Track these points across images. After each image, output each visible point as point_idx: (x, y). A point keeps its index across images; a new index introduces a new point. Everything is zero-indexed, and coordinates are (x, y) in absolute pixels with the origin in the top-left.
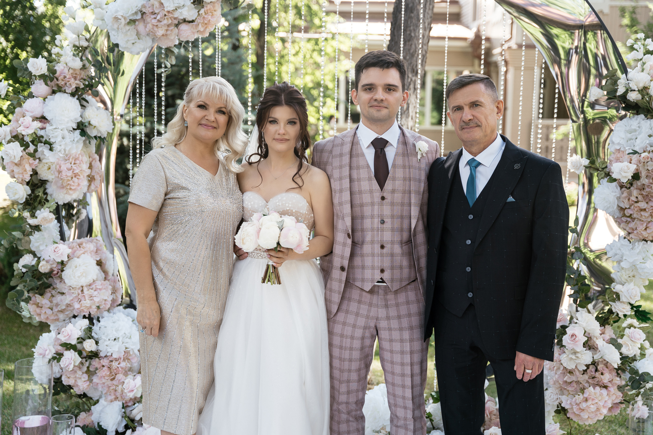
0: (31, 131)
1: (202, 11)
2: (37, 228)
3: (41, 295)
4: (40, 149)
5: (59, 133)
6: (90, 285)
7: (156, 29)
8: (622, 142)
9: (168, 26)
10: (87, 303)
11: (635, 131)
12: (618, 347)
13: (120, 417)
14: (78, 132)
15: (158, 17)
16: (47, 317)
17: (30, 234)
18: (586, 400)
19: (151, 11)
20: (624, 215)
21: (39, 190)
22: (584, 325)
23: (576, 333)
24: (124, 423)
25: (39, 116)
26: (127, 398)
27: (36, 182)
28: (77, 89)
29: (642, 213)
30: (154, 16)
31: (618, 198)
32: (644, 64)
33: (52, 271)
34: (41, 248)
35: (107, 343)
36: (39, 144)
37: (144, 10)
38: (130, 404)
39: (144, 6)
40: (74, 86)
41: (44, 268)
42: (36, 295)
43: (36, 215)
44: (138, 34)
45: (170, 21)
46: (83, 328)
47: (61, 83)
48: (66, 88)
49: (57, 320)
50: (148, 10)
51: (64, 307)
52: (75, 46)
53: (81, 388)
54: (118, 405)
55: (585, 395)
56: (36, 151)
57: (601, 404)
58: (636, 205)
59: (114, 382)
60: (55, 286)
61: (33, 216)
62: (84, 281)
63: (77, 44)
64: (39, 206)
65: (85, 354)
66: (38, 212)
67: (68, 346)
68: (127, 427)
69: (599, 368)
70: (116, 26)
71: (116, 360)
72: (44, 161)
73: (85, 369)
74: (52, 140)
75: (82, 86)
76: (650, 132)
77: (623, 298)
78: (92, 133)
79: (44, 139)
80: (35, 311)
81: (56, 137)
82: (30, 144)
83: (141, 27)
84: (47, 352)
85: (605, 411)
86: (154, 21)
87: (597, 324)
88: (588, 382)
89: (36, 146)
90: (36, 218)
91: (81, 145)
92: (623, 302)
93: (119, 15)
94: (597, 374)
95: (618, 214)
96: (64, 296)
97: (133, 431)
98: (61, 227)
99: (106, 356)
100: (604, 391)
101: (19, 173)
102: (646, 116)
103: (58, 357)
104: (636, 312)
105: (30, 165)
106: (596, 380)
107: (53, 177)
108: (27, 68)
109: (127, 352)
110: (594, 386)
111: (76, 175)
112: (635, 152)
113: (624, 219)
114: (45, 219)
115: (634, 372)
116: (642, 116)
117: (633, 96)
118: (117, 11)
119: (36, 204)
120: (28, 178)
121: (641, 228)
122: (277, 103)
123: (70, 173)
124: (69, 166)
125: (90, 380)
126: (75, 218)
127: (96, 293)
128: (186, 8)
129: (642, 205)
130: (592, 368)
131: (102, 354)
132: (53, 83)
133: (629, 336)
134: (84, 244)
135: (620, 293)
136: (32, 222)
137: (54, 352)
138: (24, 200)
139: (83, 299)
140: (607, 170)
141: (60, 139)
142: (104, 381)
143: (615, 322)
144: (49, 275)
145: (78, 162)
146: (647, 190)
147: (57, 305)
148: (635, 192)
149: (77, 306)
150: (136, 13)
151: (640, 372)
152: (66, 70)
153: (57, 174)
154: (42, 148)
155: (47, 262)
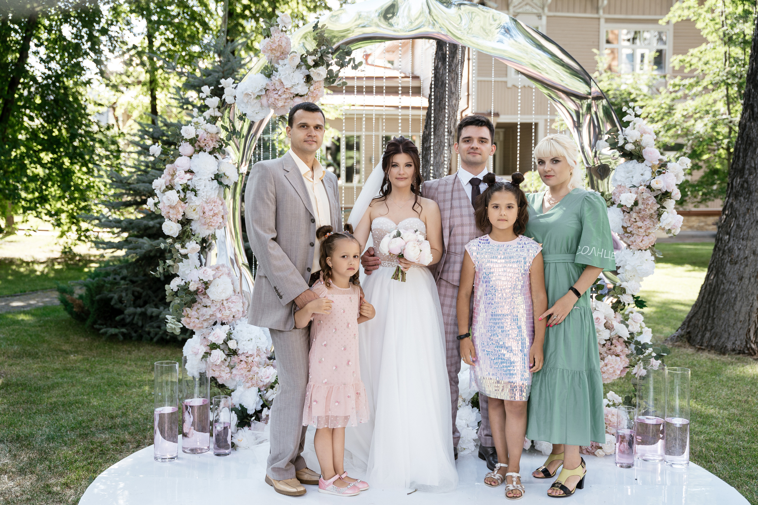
0: (185, 181)
1: (312, 88)
2: (186, 256)
3: (190, 307)
4: (187, 196)
5: (202, 183)
6: (227, 300)
7: (277, 101)
8: (623, 179)
9: (286, 99)
10: (227, 312)
11: (631, 171)
12: (627, 326)
13: (258, 399)
14: (216, 181)
15: (279, 93)
16: (195, 326)
17: (181, 261)
18: (606, 365)
19: (273, 88)
20: (626, 232)
21: (187, 227)
22: (604, 311)
23: (600, 317)
24: (261, 403)
25: (187, 170)
26: (261, 384)
27: (184, 221)
28: (214, 148)
29: (640, 230)
30: (276, 92)
31: (623, 220)
32: (635, 124)
33: (198, 289)
34: (187, 272)
35: (244, 343)
36: (188, 192)
37: (267, 88)
38: (262, 389)
39: (267, 85)
40: (212, 147)
41: (192, 288)
42: (187, 309)
43: (186, 246)
44: (262, 106)
45: (288, 96)
46: (227, 332)
47: (202, 144)
48: (206, 148)
49: (202, 327)
50: (271, 88)
51: (208, 317)
52: (211, 116)
53: (225, 378)
54: (255, 390)
55: (606, 362)
56: (185, 196)
57: (617, 367)
58: (635, 224)
59: (251, 373)
60: (200, 301)
61: (183, 247)
62: (224, 296)
63: (213, 115)
64: (187, 240)
65: (227, 352)
66: (188, 244)
67: (214, 346)
68: (263, 406)
69: (613, 342)
70: (246, 101)
71: (251, 355)
72: (191, 204)
73: (227, 363)
74: (197, 188)
75: (217, 146)
76: (642, 172)
77: (628, 291)
78: (225, 182)
79: (191, 188)
80: (186, 321)
81: (200, 186)
82: (181, 191)
83: (264, 100)
84: (200, 351)
85: (619, 372)
86: (276, 96)
87: (612, 311)
88: (606, 353)
89: (185, 193)
90: (186, 248)
91: (217, 192)
92: (628, 294)
93: (249, 91)
94: (612, 347)
95: (622, 231)
96: (208, 308)
97: (269, 409)
98: (199, 256)
99: (243, 353)
100: (618, 358)
101: (173, 214)
102: (638, 161)
103: (207, 355)
104: (636, 302)
105: (182, 207)
106: (612, 351)
107: (198, 216)
108: (181, 134)
109: (258, 350)
110: (611, 355)
111: (215, 215)
112: (634, 186)
113: (626, 235)
114: (193, 249)
115: (638, 343)
116: (635, 161)
117: (629, 147)
118: (246, 89)
119: (184, 238)
120: (180, 218)
121: (639, 240)
122: (397, 152)
123: (211, 213)
124: (211, 207)
125: (231, 373)
126: (207, 250)
127: (232, 305)
128: (300, 86)
129: (639, 224)
130: (609, 343)
131: (240, 352)
132: (196, 145)
133: (632, 319)
134: (221, 268)
135: (626, 288)
136: (183, 251)
137: (205, 351)
138: (177, 235)
139: (223, 310)
140: (612, 200)
141: (203, 187)
142: (242, 372)
143: (621, 310)
144: (196, 292)
145: (216, 204)
146: (643, 213)
147: (203, 315)
148: (634, 215)
149: (219, 315)
150: (261, 90)
151: (642, 343)
152: (205, 135)
153: (202, 214)
154: (189, 194)
155: (195, 281)
